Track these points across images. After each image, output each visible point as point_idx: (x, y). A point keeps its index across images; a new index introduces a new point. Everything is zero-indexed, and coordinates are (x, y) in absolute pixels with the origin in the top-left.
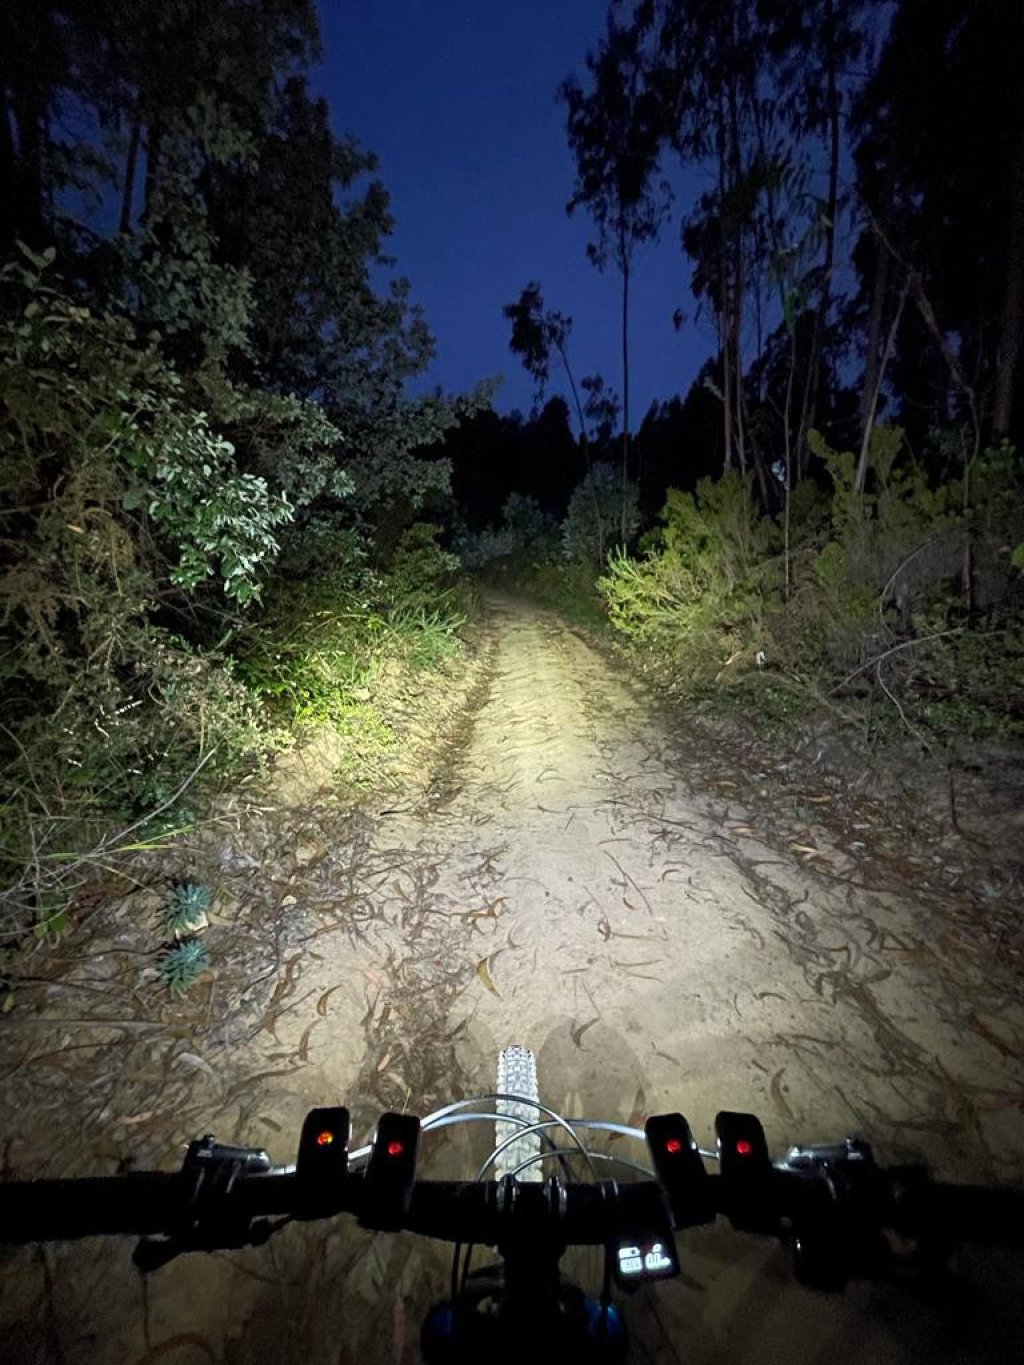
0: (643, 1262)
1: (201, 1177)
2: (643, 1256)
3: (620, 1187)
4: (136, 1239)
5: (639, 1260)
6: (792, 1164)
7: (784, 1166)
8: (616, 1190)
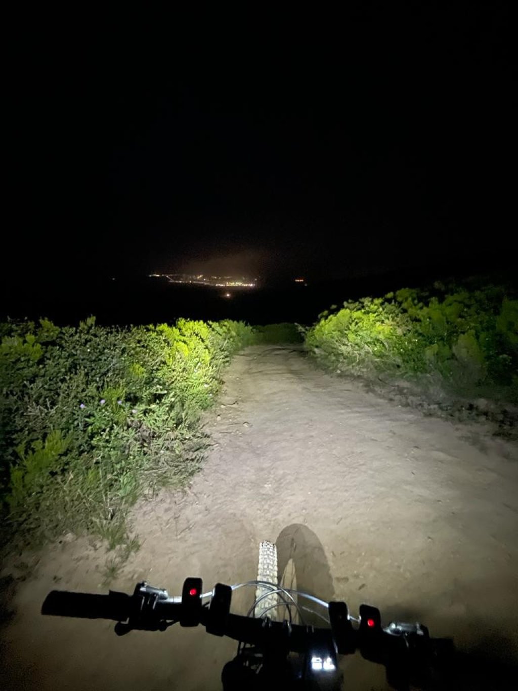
0: (323, 666)
1: (143, 601)
2: (322, 662)
3: (314, 629)
4: (116, 622)
5: (321, 664)
6: (391, 631)
7: (388, 631)
8: (313, 630)
